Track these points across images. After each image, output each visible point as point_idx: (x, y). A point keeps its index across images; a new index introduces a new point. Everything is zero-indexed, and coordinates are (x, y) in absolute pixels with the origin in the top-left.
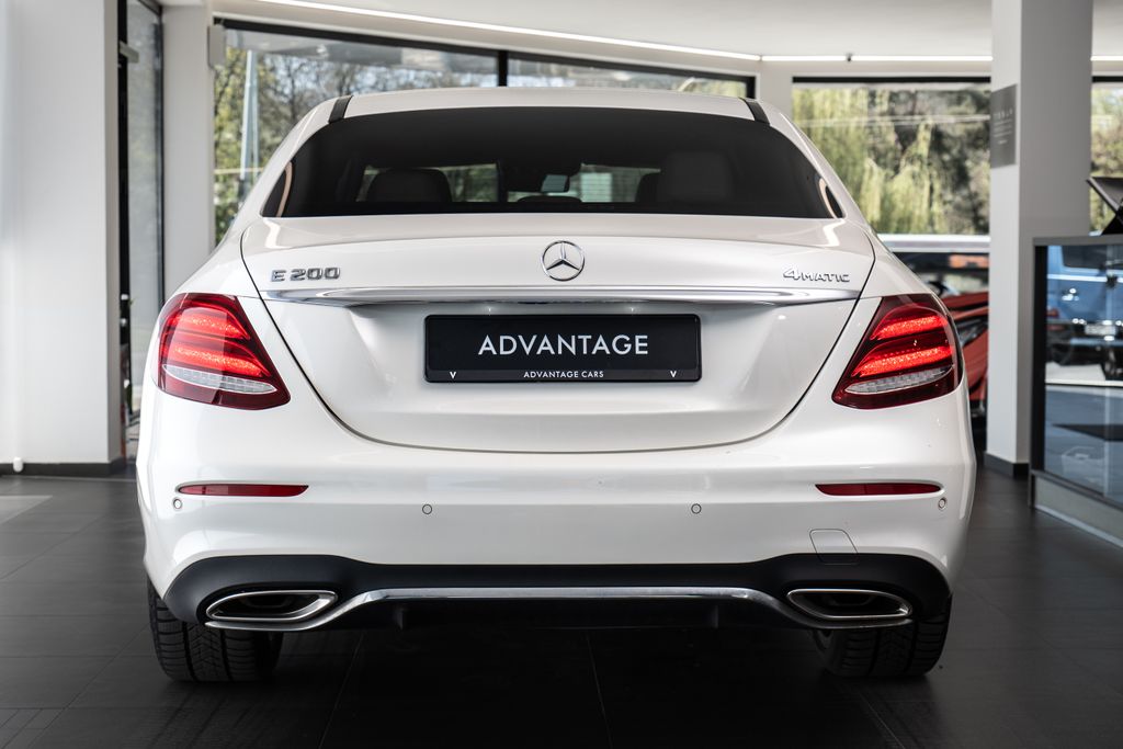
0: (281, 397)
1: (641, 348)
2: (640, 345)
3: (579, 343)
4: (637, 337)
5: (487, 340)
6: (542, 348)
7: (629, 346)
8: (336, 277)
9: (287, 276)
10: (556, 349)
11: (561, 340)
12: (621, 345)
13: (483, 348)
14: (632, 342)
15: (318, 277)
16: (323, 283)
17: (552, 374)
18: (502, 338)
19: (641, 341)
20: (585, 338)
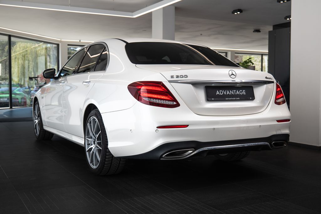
0: (178, 105)
1: (244, 93)
2: (244, 92)
3: (234, 92)
4: (243, 91)
5: (218, 91)
6: (227, 93)
7: (242, 92)
8: (187, 77)
9: (175, 77)
10: (230, 93)
11: (231, 91)
12: (241, 92)
13: (217, 93)
14: (243, 92)
15: (183, 77)
16: (184, 79)
17: (231, 99)
18: (220, 91)
19: (244, 91)
20: (235, 91)
